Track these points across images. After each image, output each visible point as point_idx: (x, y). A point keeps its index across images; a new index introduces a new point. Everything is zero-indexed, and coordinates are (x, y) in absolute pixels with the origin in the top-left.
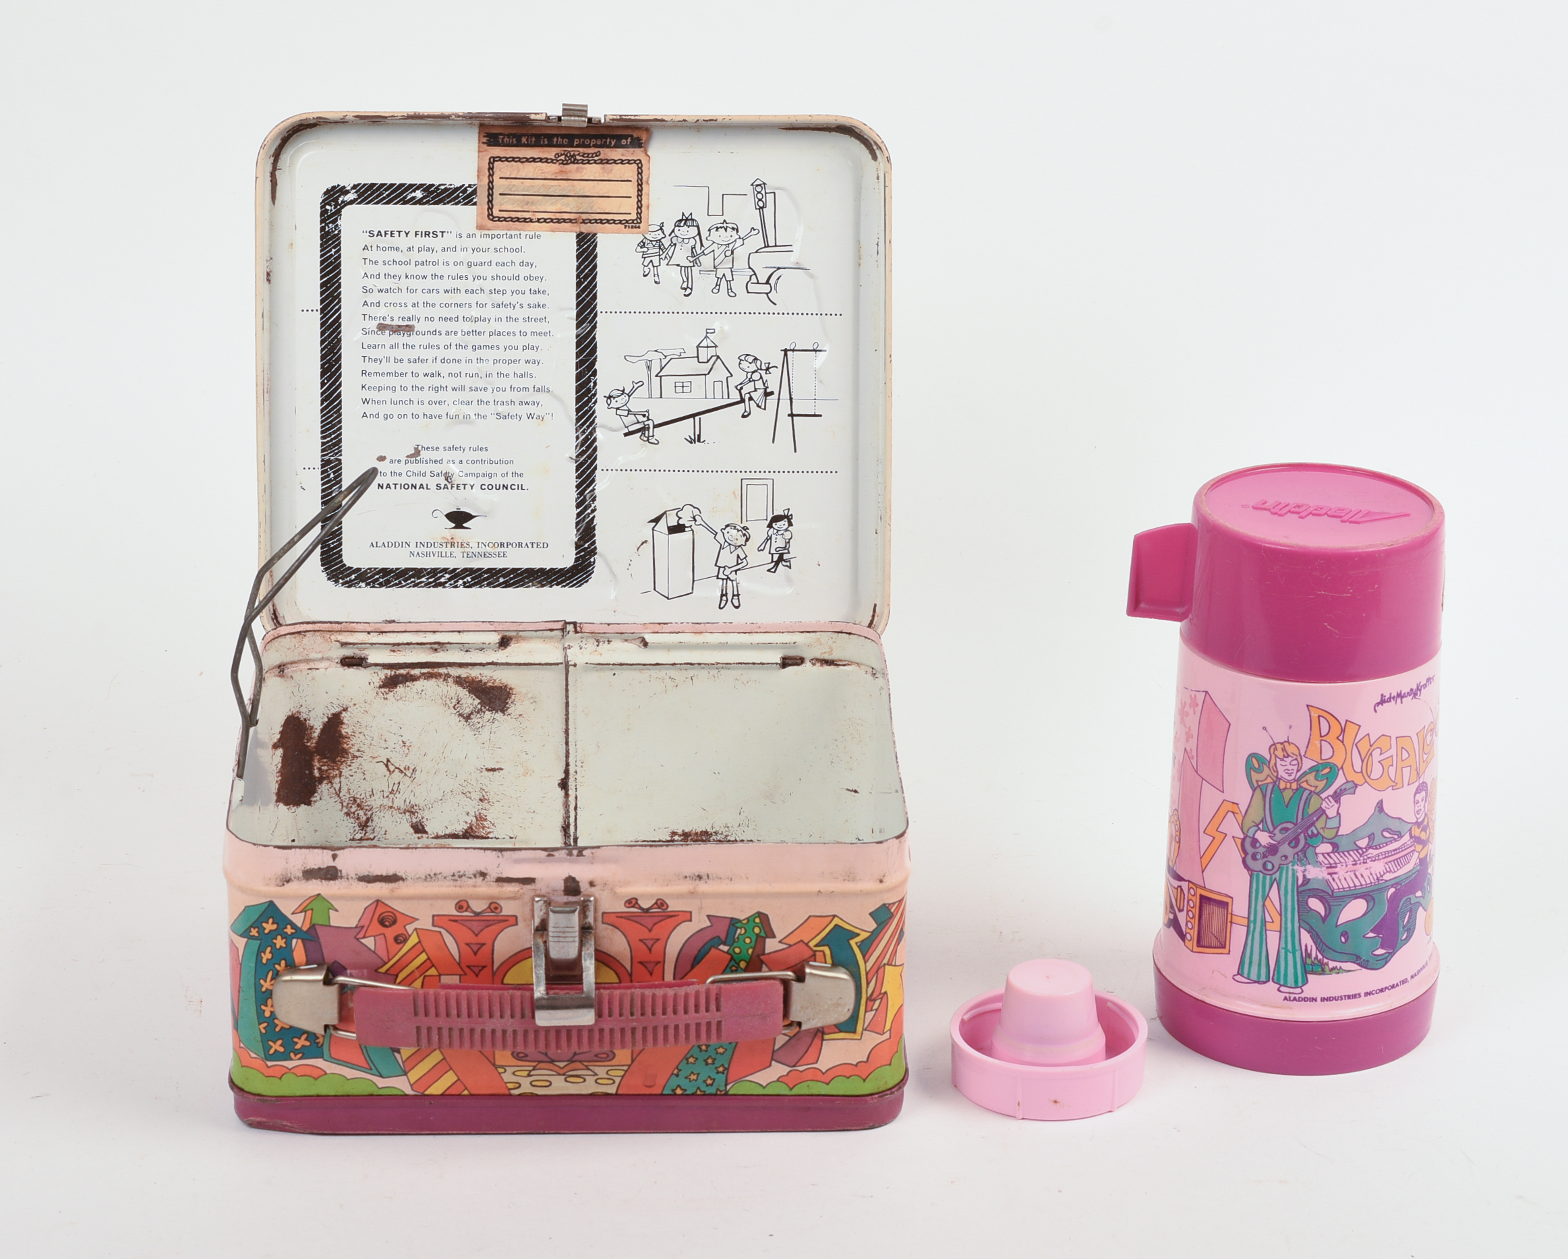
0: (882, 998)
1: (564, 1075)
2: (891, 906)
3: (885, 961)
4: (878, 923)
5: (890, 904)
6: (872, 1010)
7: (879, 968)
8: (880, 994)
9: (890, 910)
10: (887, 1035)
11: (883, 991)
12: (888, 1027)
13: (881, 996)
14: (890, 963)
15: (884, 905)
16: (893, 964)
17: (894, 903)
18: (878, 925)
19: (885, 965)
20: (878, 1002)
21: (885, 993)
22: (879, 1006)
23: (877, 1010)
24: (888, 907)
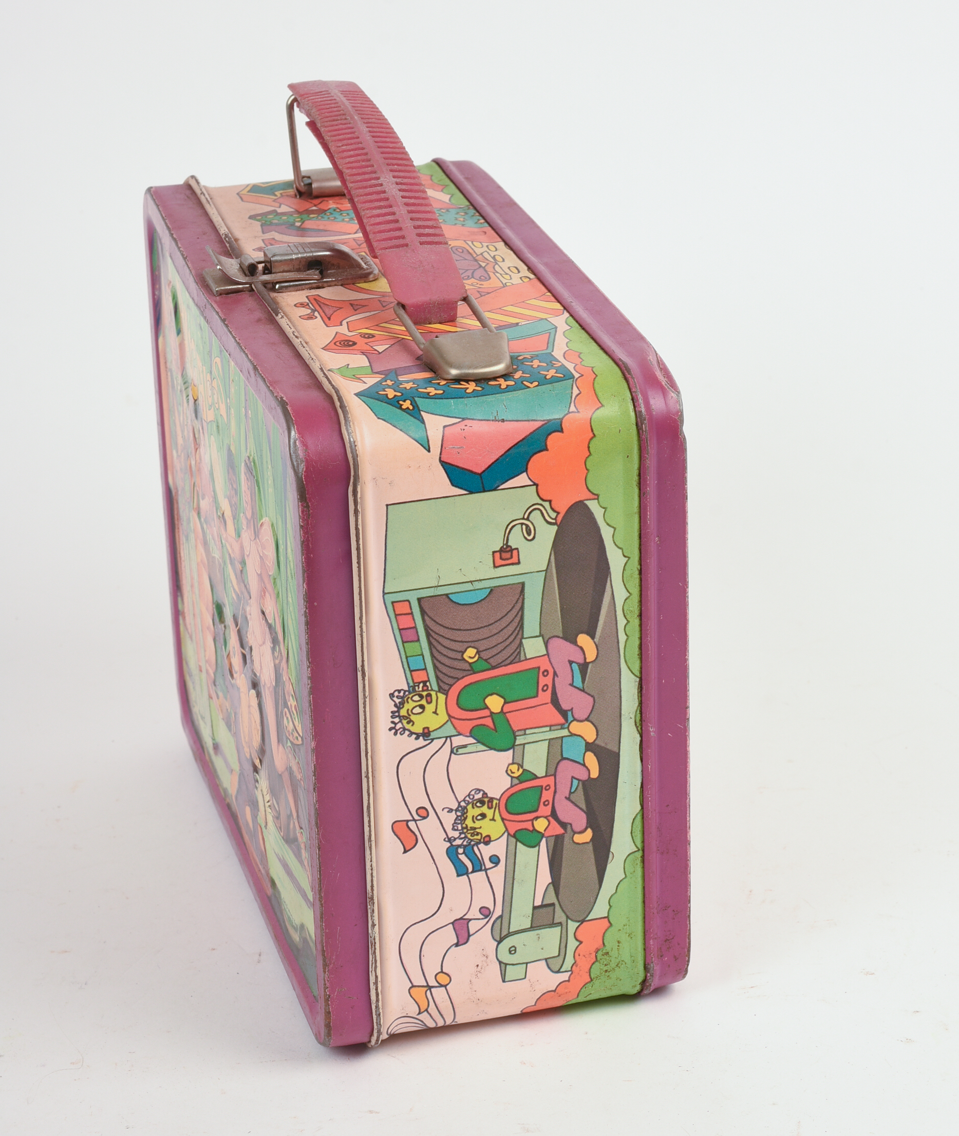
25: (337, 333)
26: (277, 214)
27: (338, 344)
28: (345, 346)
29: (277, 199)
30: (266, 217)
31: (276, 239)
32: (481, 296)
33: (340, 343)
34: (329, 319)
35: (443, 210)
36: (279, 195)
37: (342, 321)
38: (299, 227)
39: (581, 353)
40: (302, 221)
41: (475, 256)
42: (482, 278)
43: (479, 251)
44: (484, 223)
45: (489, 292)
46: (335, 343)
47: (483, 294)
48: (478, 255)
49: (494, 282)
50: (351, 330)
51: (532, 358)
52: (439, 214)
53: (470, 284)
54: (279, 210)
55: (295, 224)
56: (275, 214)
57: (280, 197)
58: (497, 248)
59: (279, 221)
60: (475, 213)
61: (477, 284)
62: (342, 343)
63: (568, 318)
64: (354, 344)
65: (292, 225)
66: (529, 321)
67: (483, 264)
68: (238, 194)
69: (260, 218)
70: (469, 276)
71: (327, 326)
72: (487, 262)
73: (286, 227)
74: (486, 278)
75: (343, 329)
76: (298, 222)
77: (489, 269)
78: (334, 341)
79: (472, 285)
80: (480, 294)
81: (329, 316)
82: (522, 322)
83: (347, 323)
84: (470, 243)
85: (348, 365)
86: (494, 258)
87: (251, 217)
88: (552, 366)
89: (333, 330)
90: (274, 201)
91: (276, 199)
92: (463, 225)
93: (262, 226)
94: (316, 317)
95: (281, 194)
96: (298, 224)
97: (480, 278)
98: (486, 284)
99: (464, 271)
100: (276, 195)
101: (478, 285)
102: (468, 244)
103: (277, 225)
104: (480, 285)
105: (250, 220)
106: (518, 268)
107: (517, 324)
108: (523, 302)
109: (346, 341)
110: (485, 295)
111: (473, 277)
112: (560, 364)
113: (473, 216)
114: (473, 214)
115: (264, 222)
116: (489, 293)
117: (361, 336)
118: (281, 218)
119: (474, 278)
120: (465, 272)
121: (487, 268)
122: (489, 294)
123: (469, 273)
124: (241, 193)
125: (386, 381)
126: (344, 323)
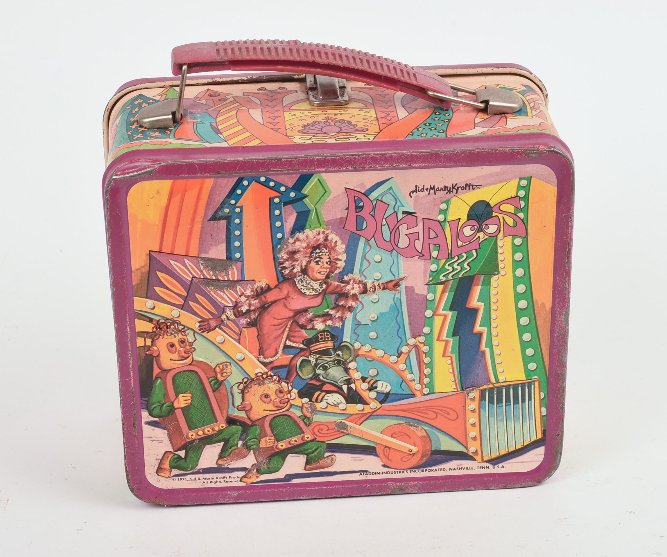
1: (335, 138)
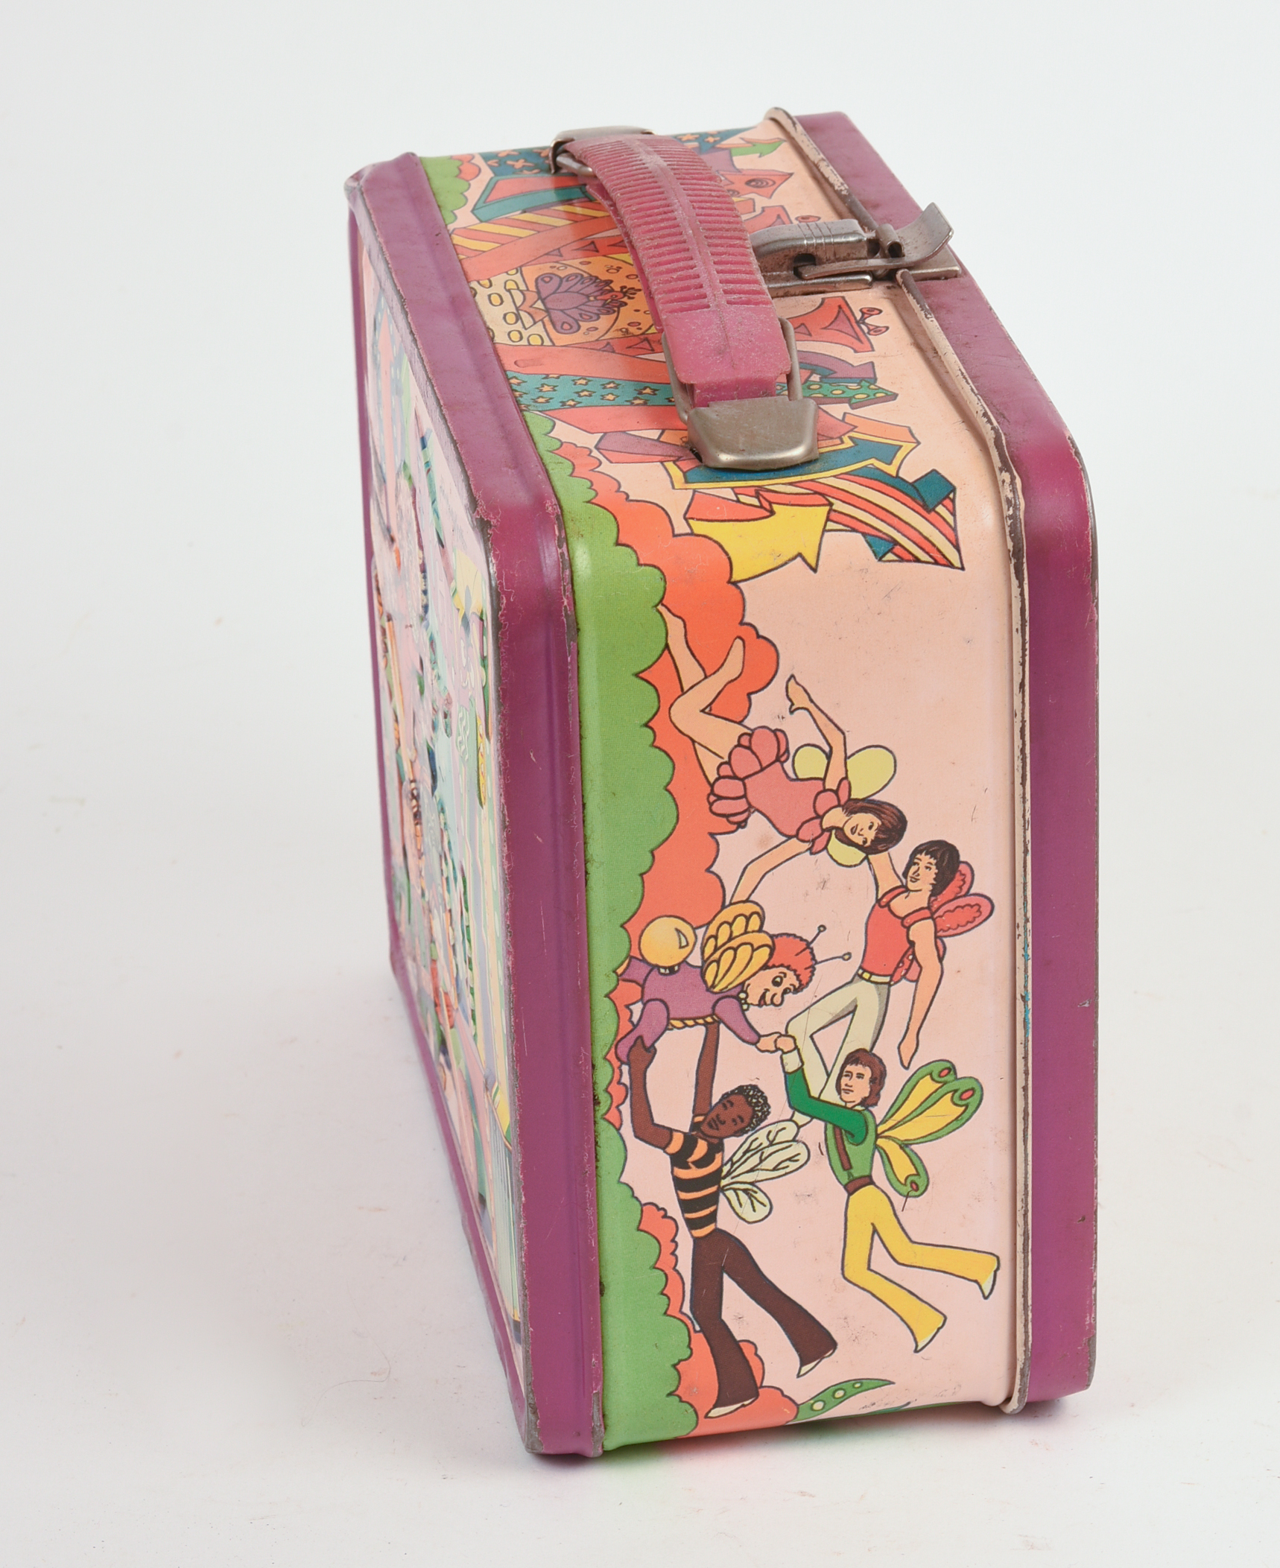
0: (761, 507)
2: (950, 507)
3: (838, 506)
4: (915, 484)
5: (953, 501)
6: (736, 494)
7: (823, 495)
8: (770, 503)
9: (940, 503)
10: (681, 527)
11: (775, 507)
12: (699, 527)
13: (766, 504)
14: (833, 515)
15: (954, 490)
16: (831, 525)
17: (953, 514)
18: (912, 484)
19: (831, 504)
20: (755, 502)
21: (772, 513)
22: (744, 504)
23: (738, 501)
24: (947, 497)
25: (770, 197)
26: (848, 400)
27: (771, 183)
28: (761, 180)
29: (848, 432)
30: (868, 396)
31: (852, 351)
32: (559, 249)
33: (767, 183)
34: (779, 216)
35: (572, 403)
36: (846, 439)
37: (760, 214)
38: (813, 372)
39: (457, 176)
40: (807, 384)
41: (546, 319)
42: (547, 279)
43: (539, 328)
44: (512, 378)
45: (546, 256)
46: (774, 183)
47: (556, 252)
48: (542, 320)
49: (531, 273)
50: (751, 201)
51: (521, 170)
52: (580, 396)
53: (569, 268)
54: (846, 407)
55: (820, 378)
56: (854, 401)
57: (844, 435)
58: (507, 336)
59: (847, 387)
60: (521, 396)
61: (558, 268)
62: (765, 183)
63: (451, 223)
64: (748, 183)
65: (826, 377)
66: (506, 218)
67: (539, 305)
68: (918, 443)
69: (878, 395)
70: (567, 281)
71: (782, 207)
72: (531, 310)
73: (835, 372)
74: (542, 280)
75: (761, 202)
76: (815, 383)
77: (532, 296)
78: (775, 187)
79: (566, 266)
80: (559, 252)
81: (779, 220)
82: (517, 215)
83: (754, 211)
84: (547, 342)
85: (760, 156)
86: (518, 318)
87: (894, 396)
88: (500, 161)
89: (774, 202)
90: (856, 427)
91: (852, 430)
92: (547, 377)
93: (875, 379)
94: (797, 219)
95: (842, 442)
96: (816, 378)
97: (551, 278)
98: (546, 268)
99: (571, 290)
100: (851, 438)
101: (558, 265)
102: (551, 340)
103: (850, 379)
104: (555, 267)
105: (896, 392)
106: (488, 301)
107: (524, 212)
108: (503, 244)
109: (758, 187)
110: (554, 250)
111: (561, 279)
112: (489, 163)
113: (525, 393)
114: (524, 396)
115: (872, 387)
116: (547, 254)
117: (738, 193)
118: (843, 392)
119: (560, 277)
120: (570, 288)
121: (535, 296)
122: (546, 252)
123: (565, 285)
124: (914, 445)
125: (715, 141)
126: (758, 210)
